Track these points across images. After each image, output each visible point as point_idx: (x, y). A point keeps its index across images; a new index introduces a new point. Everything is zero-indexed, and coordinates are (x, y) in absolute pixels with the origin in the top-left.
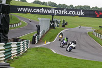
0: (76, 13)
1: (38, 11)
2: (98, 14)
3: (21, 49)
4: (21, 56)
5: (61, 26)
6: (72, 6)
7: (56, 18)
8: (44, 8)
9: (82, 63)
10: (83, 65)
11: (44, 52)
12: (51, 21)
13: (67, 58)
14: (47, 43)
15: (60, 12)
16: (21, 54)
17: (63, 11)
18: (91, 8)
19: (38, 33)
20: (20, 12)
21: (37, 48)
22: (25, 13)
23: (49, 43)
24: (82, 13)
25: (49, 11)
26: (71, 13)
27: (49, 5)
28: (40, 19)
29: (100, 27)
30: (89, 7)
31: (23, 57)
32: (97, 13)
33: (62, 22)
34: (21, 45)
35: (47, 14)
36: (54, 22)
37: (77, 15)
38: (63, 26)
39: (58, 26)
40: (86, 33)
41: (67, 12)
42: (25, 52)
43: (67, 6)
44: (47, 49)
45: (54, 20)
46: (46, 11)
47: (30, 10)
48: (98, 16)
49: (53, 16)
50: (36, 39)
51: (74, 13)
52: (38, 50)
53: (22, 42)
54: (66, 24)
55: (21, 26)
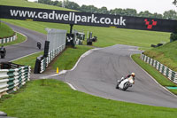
0: (112, 21)
1: (46, 16)
2: (151, 23)
3: (15, 82)
4: (15, 93)
5: (85, 42)
6: (104, 8)
7: (76, 29)
8: (57, 12)
9: (121, 108)
10: (122, 111)
11: (55, 87)
12: (68, 35)
13: (96, 98)
14: (61, 73)
15: (85, 19)
16: (15, 90)
17: (89, 18)
18: (138, 13)
19: (46, 55)
20: (14, 18)
21: (43, 80)
22: (22, 18)
23: (64, 72)
24: (122, 22)
25: (65, 17)
26: (103, 21)
27: (66, 7)
28: (49, 30)
29: (152, 46)
30: (135, 11)
31: (18, 95)
32: (148, 23)
33: (87, 37)
34: (16, 74)
35: (62, 22)
36: (73, 36)
37: (113, 25)
38: (89, 44)
39: (80, 43)
40: (128, 56)
41: (97, 20)
42: (22, 87)
43: (96, 8)
44: (61, 83)
45: (73, 32)
46: (59, 17)
47: (32, 14)
48: (150, 27)
49: (72, 26)
50: (42, 64)
51: (108, 21)
52: (45, 83)
53: (17, 69)
54: (94, 40)
55: (16, 41)
